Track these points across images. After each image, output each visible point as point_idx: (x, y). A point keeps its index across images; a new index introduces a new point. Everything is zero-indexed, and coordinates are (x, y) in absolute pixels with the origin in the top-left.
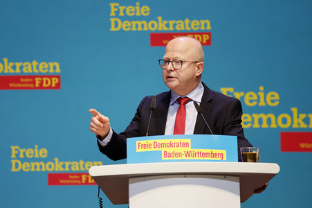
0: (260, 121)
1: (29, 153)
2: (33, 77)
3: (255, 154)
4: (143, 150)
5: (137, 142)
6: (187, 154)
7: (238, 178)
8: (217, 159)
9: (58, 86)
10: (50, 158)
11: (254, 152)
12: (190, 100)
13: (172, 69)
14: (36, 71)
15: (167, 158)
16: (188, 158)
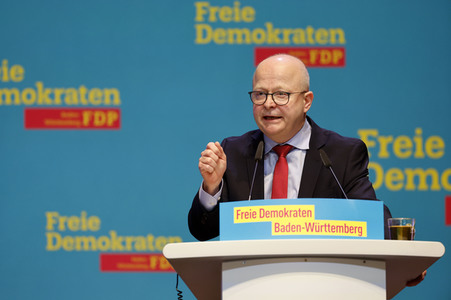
0: (416, 180)
1: (73, 222)
2: (79, 111)
3: (409, 229)
4: (245, 221)
5: (236, 209)
6: (310, 227)
7: (384, 263)
8: (353, 235)
9: (116, 124)
10: (103, 232)
11: (408, 225)
12: (293, 148)
13: (274, 105)
14: (84, 102)
15: (280, 233)
16: (310, 233)
